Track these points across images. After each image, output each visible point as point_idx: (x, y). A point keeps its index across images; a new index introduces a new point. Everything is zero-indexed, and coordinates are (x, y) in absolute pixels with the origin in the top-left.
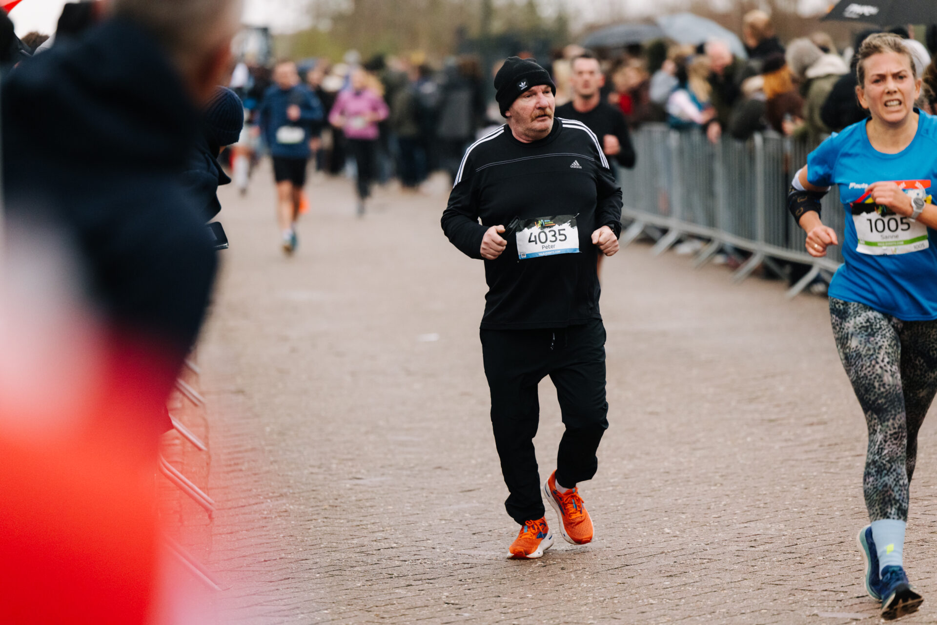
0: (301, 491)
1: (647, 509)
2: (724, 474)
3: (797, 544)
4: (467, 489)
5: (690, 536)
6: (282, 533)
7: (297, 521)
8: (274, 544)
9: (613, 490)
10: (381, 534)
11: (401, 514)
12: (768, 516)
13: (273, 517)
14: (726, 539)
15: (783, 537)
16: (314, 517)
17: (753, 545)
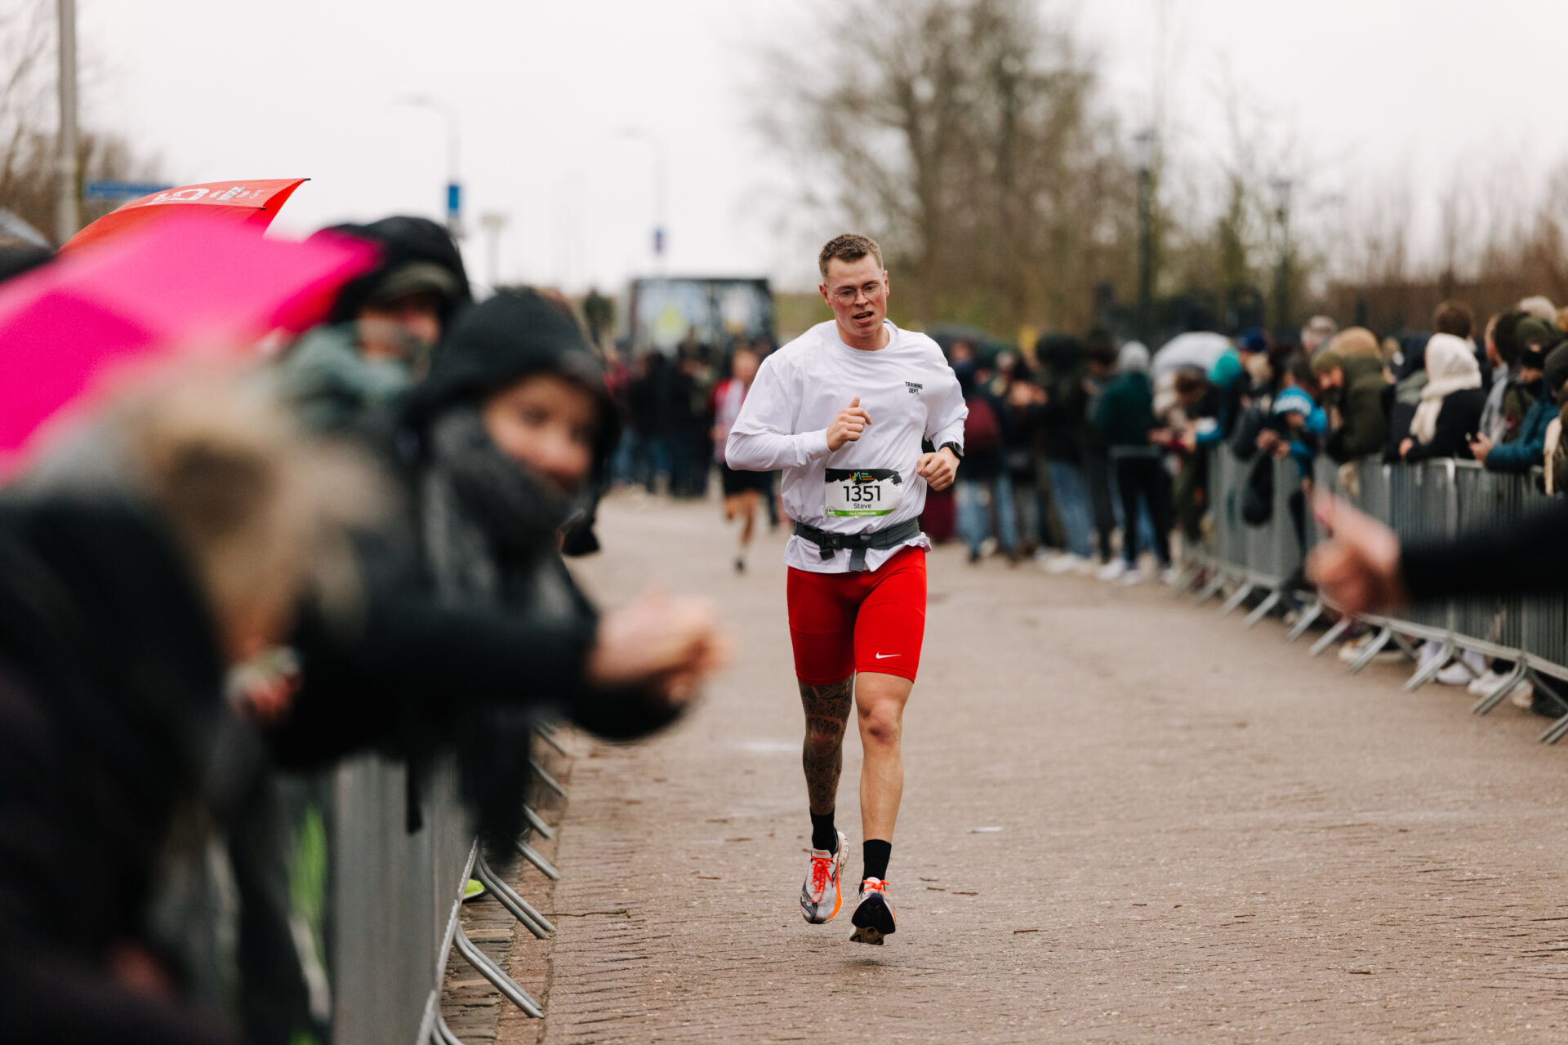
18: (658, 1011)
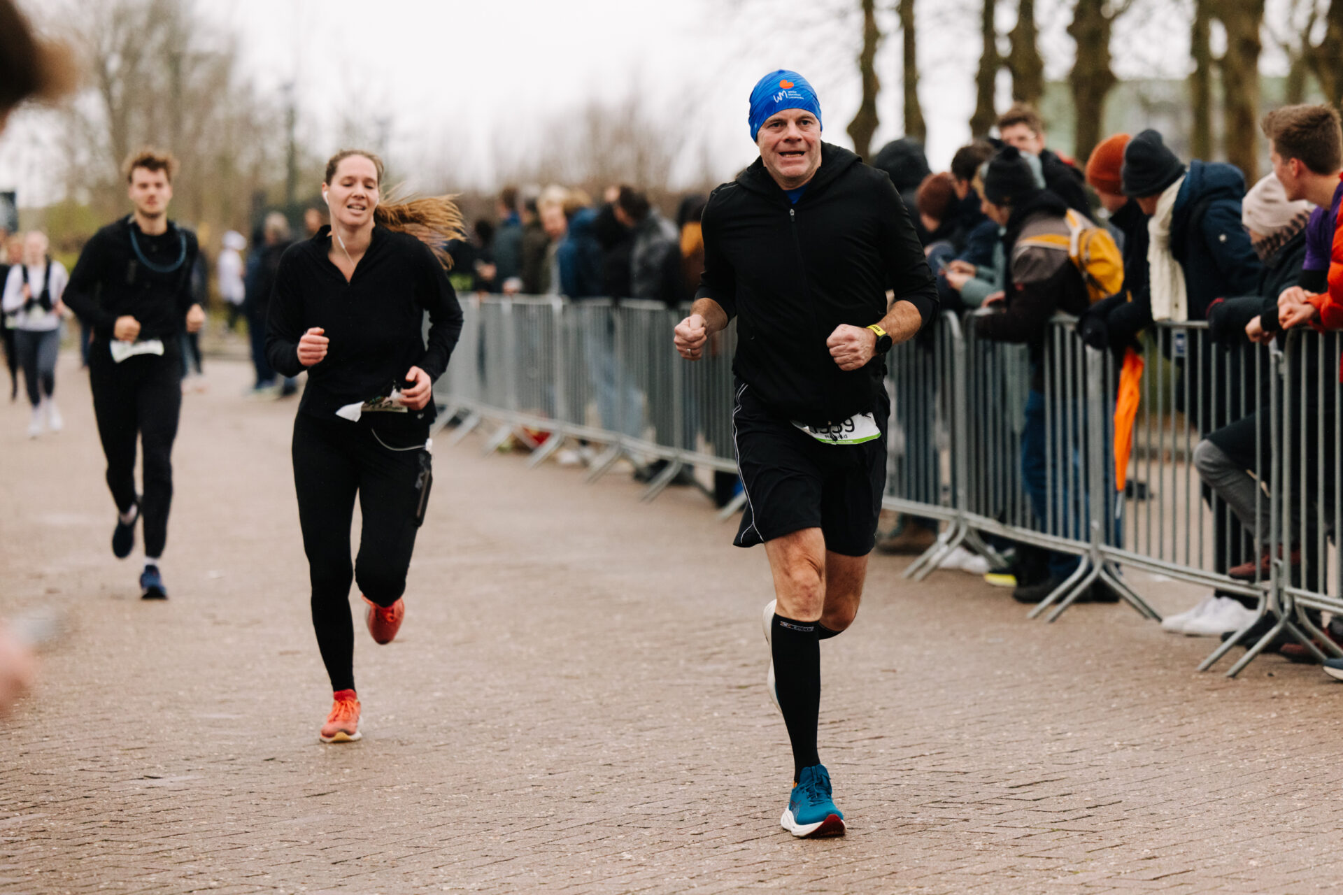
0: (67, 798)
1: (591, 821)
2: (691, 767)
3: (827, 877)
4: (316, 793)
5: (663, 864)
6: (38, 866)
7: (62, 845)
8: (26, 885)
9: (533, 793)
10: (192, 866)
11: (220, 833)
12: (772, 833)
13: (24, 839)
14: (719, 869)
15: (804, 866)
16: (87, 839)
17: (762, 879)
18: (20, 730)
